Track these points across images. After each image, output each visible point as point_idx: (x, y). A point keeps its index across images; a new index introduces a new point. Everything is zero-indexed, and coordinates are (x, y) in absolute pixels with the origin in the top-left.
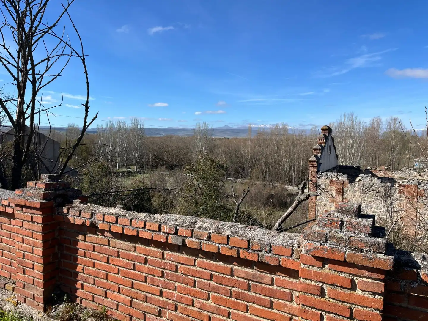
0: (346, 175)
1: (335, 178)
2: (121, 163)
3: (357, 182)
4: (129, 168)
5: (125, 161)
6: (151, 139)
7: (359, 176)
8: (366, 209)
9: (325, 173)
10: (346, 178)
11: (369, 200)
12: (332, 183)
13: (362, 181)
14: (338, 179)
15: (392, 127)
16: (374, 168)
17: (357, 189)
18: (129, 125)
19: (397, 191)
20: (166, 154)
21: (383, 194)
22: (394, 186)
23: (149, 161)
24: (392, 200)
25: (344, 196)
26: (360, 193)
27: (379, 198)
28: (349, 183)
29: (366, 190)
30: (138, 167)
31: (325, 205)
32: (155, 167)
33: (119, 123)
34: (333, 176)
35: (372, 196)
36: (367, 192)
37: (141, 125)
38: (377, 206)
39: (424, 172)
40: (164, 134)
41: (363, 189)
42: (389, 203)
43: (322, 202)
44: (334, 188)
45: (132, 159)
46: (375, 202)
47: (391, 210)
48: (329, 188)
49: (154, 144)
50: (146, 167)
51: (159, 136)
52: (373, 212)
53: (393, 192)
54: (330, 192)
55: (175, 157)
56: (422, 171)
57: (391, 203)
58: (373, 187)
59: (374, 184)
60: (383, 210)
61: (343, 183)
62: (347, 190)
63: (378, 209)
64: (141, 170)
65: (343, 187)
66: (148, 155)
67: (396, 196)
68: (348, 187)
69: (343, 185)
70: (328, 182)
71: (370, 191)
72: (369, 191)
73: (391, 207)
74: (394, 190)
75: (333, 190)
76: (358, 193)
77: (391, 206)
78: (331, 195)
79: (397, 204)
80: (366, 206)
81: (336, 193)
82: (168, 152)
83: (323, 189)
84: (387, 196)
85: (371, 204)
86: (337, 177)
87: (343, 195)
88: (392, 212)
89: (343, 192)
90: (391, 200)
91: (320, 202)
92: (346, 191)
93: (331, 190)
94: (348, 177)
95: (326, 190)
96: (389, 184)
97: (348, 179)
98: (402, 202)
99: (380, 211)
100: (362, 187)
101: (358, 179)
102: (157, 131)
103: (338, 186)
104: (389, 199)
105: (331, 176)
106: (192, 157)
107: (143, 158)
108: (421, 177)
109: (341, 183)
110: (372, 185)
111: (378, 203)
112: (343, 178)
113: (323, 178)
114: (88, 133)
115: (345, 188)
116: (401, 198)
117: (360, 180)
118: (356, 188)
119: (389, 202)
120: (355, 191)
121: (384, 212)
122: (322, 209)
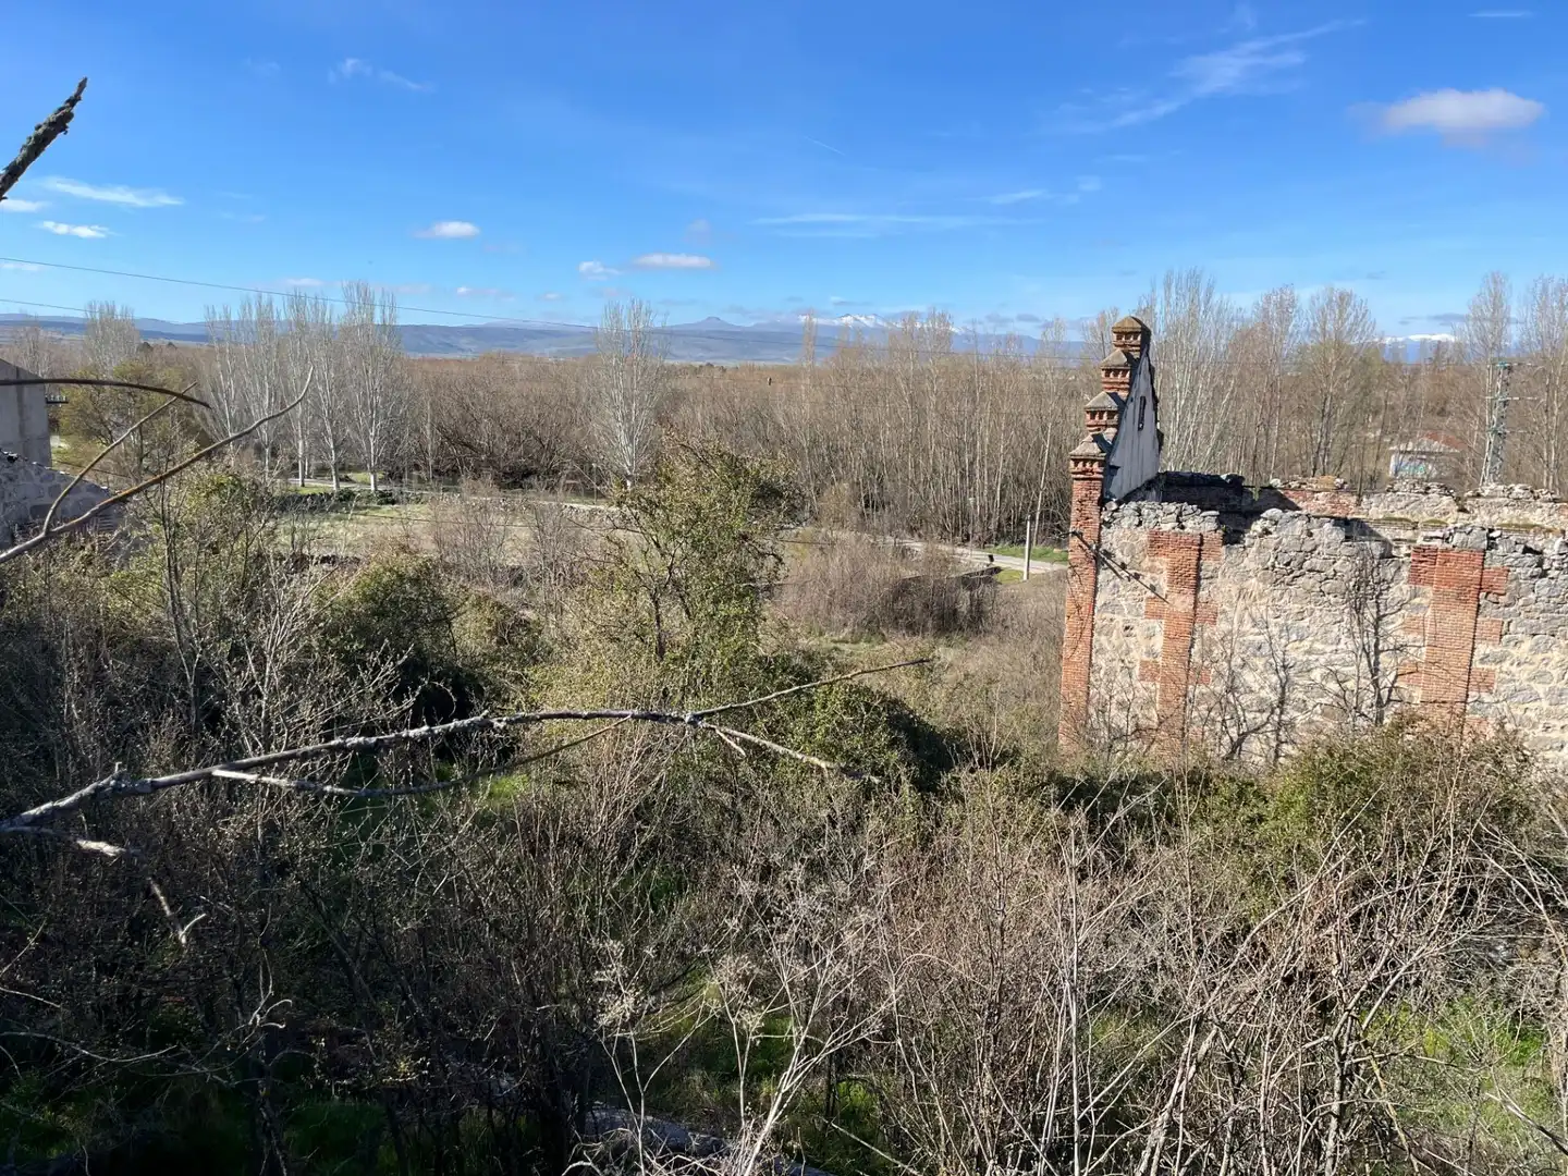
0: (1213, 513)
1: (1170, 526)
2: (313, 462)
3: (1254, 538)
4: (347, 480)
5: (327, 451)
6: (426, 366)
7: (1264, 515)
8: (1283, 641)
9: (1133, 505)
10: (1210, 525)
11: (1296, 607)
12: (1156, 542)
13: (1275, 535)
14: (1183, 528)
15: (1329, 326)
16: (1294, 484)
17: (1253, 566)
18: (337, 312)
19: (1405, 573)
20: (486, 426)
21: (1352, 584)
22: (1394, 552)
23: (422, 451)
24: (1382, 607)
25: (1203, 594)
26: (1264, 581)
27: (1333, 600)
28: (1224, 543)
29: (1287, 571)
30: (380, 475)
31: (1127, 628)
32: (448, 475)
33: (297, 301)
34: (1163, 516)
35: (1309, 592)
36: (1288, 579)
37: (387, 313)
38: (1323, 630)
39: (1479, 495)
40: (473, 347)
41: (1274, 567)
42: (1368, 616)
43: (1118, 618)
44: (1163, 563)
45: (355, 445)
46: (1318, 613)
47: (1376, 645)
48: (1147, 563)
49: (438, 386)
50: (410, 477)
51: (457, 356)
52: (1309, 652)
53: (1389, 577)
54: (1147, 580)
55: (523, 437)
56: (1470, 493)
57: (1379, 618)
58: (1314, 560)
59: (1320, 548)
60: (1347, 644)
61: (1202, 544)
62: (1216, 570)
63: (1326, 643)
64: (392, 488)
65: (1199, 559)
66: (417, 430)
67: (1399, 590)
68: (1219, 560)
69: (1200, 550)
70: (1144, 538)
71: (1302, 575)
72: (1298, 573)
73: (1376, 633)
74: (1393, 570)
75: (1159, 571)
76: (1254, 580)
77: (1376, 628)
78: (1153, 589)
79: (1400, 621)
80: (1281, 631)
81: (1171, 583)
82: (495, 418)
83: (1123, 566)
84: (1363, 594)
85: (1303, 623)
86: (1178, 520)
87: (1197, 587)
88: (1377, 653)
89: (1198, 578)
90: (1378, 607)
91: (1109, 616)
92: (1210, 574)
93: (1151, 569)
94: (1220, 521)
95: (1132, 572)
96: (1374, 544)
97: (1219, 528)
98: (1421, 614)
99: (1334, 647)
100: (1272, 560)
101: (1257, 526)
102: (447, 336)
103: (1179, 555)
104: (1371, 603)
105: (1156, 517)
106: (591, 440)
107: (398, 442)
108: (1466, 516)
109: (1192, 543)
110: (1311, 552)
111: (1328, 619)
112: (1202, 523)
113: (1125, 523)
114: (173, 341)
115: (1208, 564)
116: (1417, 600)
117: (1267, 532)
118: (1250, 561)
119: (1370, 613)
120: (1245, 576)
121: (1348, 652)
122: (1116, 643)
